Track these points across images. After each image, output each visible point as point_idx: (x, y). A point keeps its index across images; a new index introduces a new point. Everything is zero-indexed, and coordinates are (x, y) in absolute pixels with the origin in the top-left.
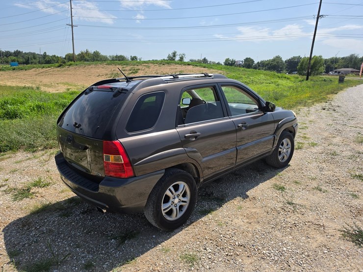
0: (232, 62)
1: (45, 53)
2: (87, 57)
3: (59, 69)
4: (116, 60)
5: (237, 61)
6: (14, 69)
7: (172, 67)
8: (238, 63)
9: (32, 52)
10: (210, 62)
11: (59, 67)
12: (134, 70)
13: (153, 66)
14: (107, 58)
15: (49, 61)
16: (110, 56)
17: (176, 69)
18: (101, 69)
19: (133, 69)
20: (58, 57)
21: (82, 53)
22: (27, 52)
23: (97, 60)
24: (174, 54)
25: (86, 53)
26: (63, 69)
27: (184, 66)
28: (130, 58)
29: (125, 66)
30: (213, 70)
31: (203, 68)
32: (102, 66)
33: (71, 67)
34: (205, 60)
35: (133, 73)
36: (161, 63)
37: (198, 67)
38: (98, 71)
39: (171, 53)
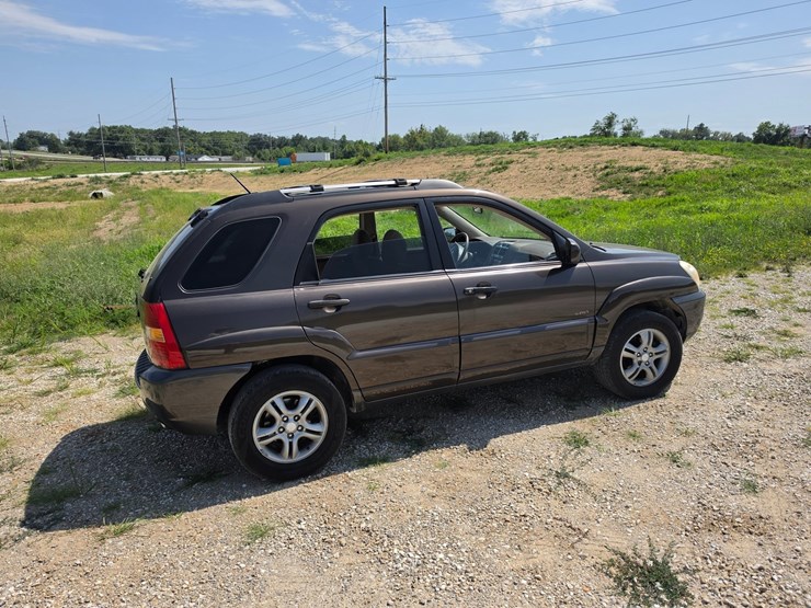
0: (778, 131)
1: (344, 137)
2: (420, 141)
3: (356, 168)
4: (480, 143)
5: (795, 129)
6: (282, 172)
7: (590, 152)
8: (798, 134)
9: (323, 136)
10: (716, 133)
11: (357, 164)
12: (501, 164)
13: (544, 154)
14: (461, 139)
15: (349, 153)
16: (468, 136)
17: (599, 156)
18: (433, 164)
19: (499, 161)
20: (366, 144)
21: (412, 133)
22: (315, 136)
23: (440, 146)
24: (610, 121)
25: (420, 132)
26: (364, 168)
27: (621, 150)
28: (510, 137)
29: (482, 156)
30: (698, 156)
31: (669, 152)
32: (435, 158)
33: (379, 164)
34: (701, 131)
35: (497, 169)
36: (564, 146)
37: (657, 151)
38: (427, 169)
39: (601, 119)
